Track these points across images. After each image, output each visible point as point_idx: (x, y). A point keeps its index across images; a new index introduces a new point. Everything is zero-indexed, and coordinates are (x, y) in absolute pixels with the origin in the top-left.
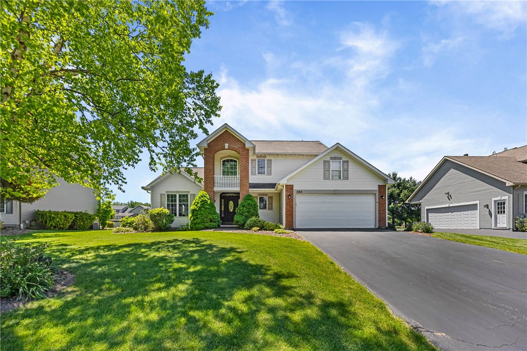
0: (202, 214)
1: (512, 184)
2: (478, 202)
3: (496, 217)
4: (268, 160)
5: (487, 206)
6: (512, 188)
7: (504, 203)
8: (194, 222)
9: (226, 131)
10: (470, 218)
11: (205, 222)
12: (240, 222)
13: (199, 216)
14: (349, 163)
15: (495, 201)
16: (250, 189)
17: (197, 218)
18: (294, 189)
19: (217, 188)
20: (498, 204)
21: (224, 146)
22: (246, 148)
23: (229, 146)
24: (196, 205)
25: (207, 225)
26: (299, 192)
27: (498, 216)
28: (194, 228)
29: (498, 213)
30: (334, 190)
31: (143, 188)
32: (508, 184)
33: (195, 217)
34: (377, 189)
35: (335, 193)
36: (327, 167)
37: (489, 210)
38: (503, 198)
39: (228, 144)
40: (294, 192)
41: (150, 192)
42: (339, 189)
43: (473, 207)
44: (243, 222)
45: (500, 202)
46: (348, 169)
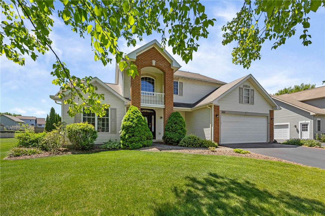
0: (139, 131)
1: (315, 114)
2: (289, 123)
3: (301, 133)
4: (180, 83)
5: (296, 126)
6: (313, 116)
7: (307, 125)
8: (130, 140)
9: (153, 48)
10: (282, 133)
11: (143, 139)
12: (174, 139)
13: (136, 134)
14: (255, 91)
15: (301, 123)
16: (174, 107)
17: (133, 136)
18: (220, 109)
19: (143, 104)
20: (303, 125)
21: (152, 63)
22: (172, 68)
23: (156, 63)
24: (131, 121)
25: (145, 143)
26: (224, 112)
27: (302, 132)
28: (131, 147)
29: (303, 130)
30: (246, 112)
31: (51, 97)
32: (312, 114)
33: (131, 135)
34: (269, 113)
35: (246, 114)
36: (241, 93)
37: (297, 129)
38: (307, 122)
39: (155, 61)
40: (220, 112)
41: (60, 103)
42: (249, 112)
43: (286, 126)
44: (177, 139)
45: (304, 124)
46: (254, 96)
